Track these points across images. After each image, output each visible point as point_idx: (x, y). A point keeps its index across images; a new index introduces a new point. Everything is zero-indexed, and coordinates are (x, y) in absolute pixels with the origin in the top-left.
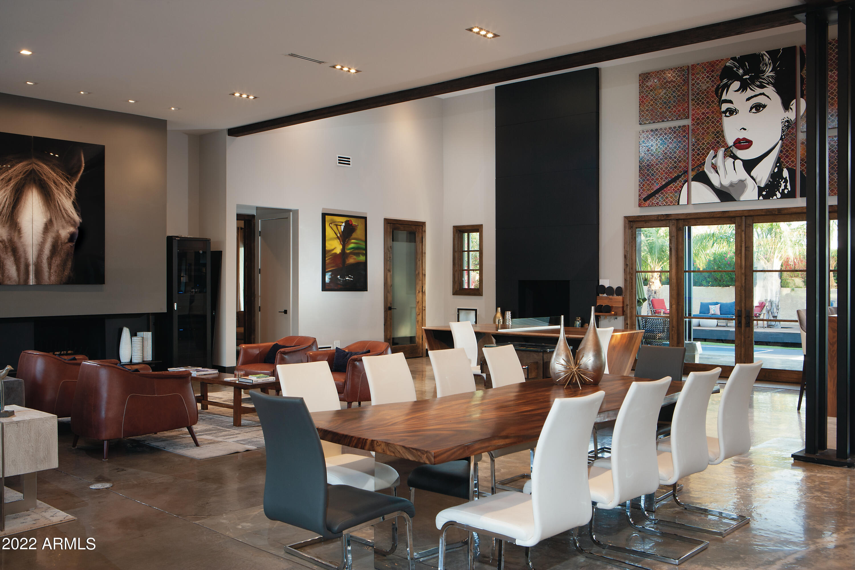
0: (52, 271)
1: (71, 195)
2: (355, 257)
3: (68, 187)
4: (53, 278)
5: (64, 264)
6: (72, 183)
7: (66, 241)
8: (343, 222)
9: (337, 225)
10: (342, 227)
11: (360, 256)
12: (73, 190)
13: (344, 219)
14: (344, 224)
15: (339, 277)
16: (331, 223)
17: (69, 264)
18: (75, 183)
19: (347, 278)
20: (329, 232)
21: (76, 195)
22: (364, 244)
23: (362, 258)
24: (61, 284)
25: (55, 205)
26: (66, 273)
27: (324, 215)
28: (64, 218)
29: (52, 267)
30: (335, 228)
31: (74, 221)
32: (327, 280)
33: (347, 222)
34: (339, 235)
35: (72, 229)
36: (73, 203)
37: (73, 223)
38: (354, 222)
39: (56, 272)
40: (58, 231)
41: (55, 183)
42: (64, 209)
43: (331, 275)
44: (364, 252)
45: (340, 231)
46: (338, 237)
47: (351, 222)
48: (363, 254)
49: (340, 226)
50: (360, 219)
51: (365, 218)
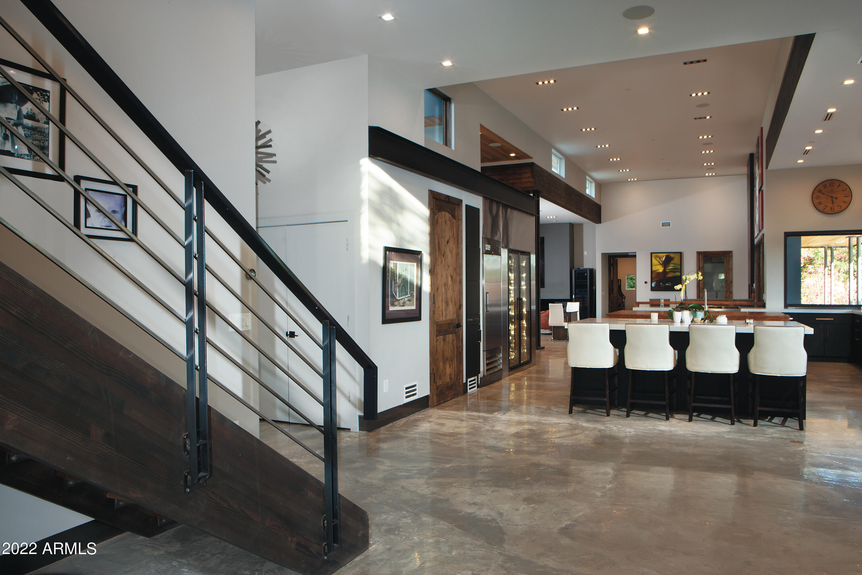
2: (673, 273)
9: (660, 258)
10: (664, 259)
11: (676, 273)
13: (666, 254)
14: (665, 257)
15: (661, 284)
16: (656, 257)
19: (667, 284)
20: (655, 262)
22: (680, 266)
23: (678, 274)
27: (651, 253)
30: (658, 259)
32: (653, 285)
33: (666, 256)
34: (661, 263)
38: (672, 255)
43: (656, 283)
44: (680, 270)
45: (662, 260)
46: (661, 264)
47: (670, 256)
48: (678, 272)
49: (662, 258)
50: (676, 254)
51: (681, 253)
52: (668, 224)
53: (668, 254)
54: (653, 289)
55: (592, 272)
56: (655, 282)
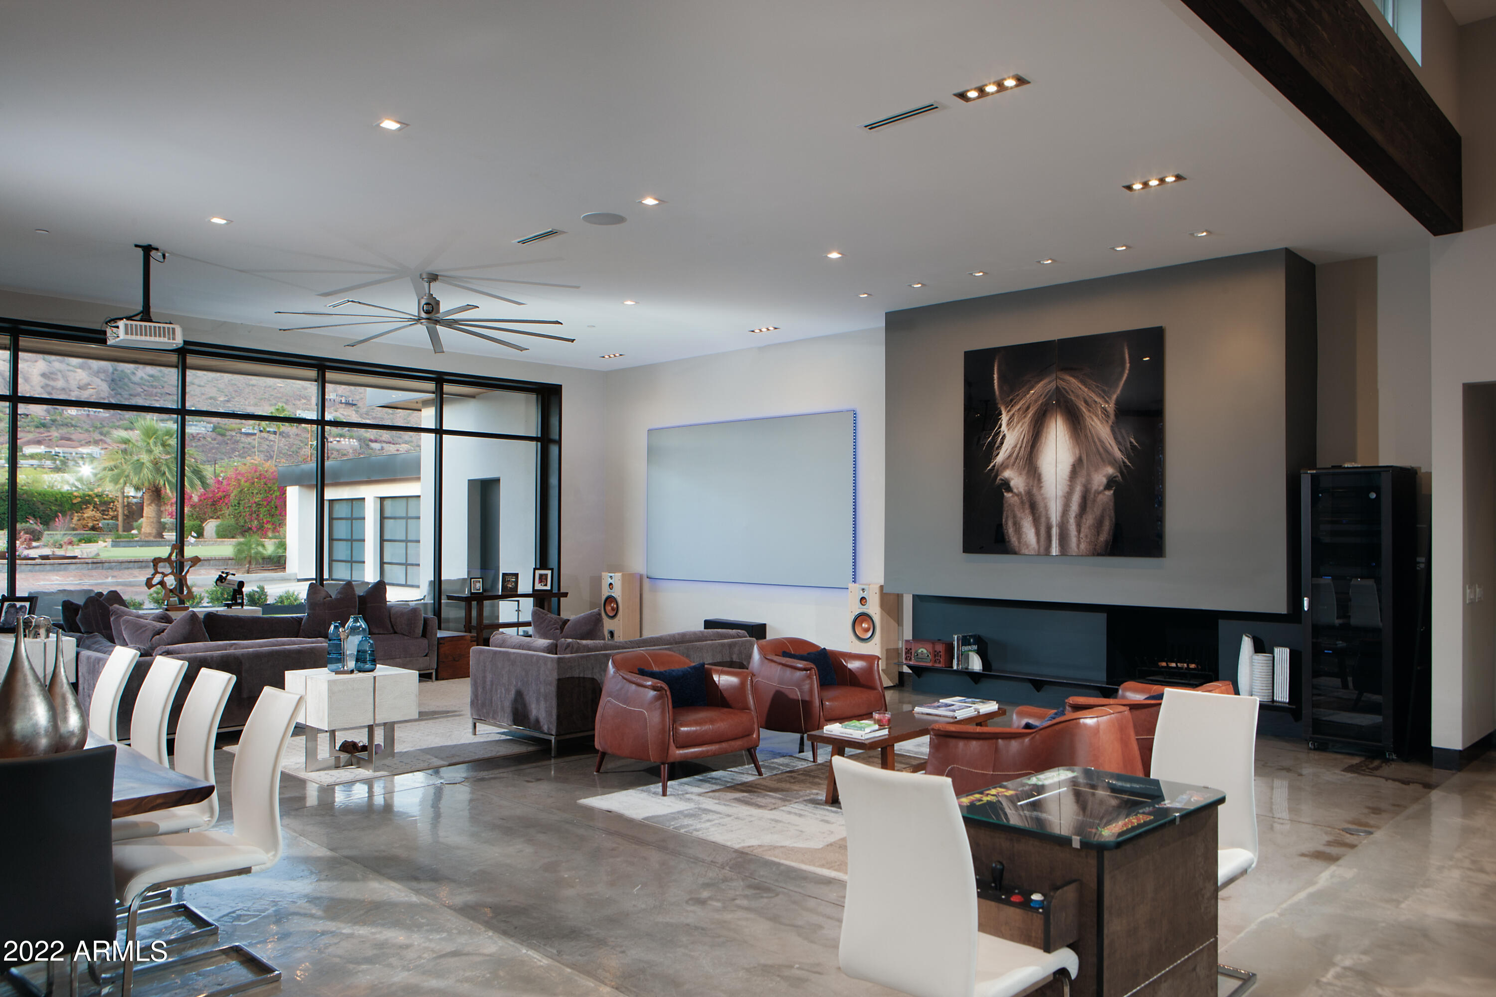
0: (1082, 535)
1: (1108, 417)
3: (1105, 405)
4: (1083, 546)
5: (1097, 527)
6: (1110, 398)
7: (1101, 488)
12: (1111, 409)
17: (1107, 525)
18: (1114, 397)
21: (1116, 416)
24: (1093, 555)
25: (1086, 436)
26: (1103, 537)
28: (1099, 452)
29: (1082, 530)
31: (1114, 457)
35: (1110, 471)
39: (1086, 536)
40: (1090, 475)
41: (1086, 402)
42: (1100, 440)
55: (1411, 484)
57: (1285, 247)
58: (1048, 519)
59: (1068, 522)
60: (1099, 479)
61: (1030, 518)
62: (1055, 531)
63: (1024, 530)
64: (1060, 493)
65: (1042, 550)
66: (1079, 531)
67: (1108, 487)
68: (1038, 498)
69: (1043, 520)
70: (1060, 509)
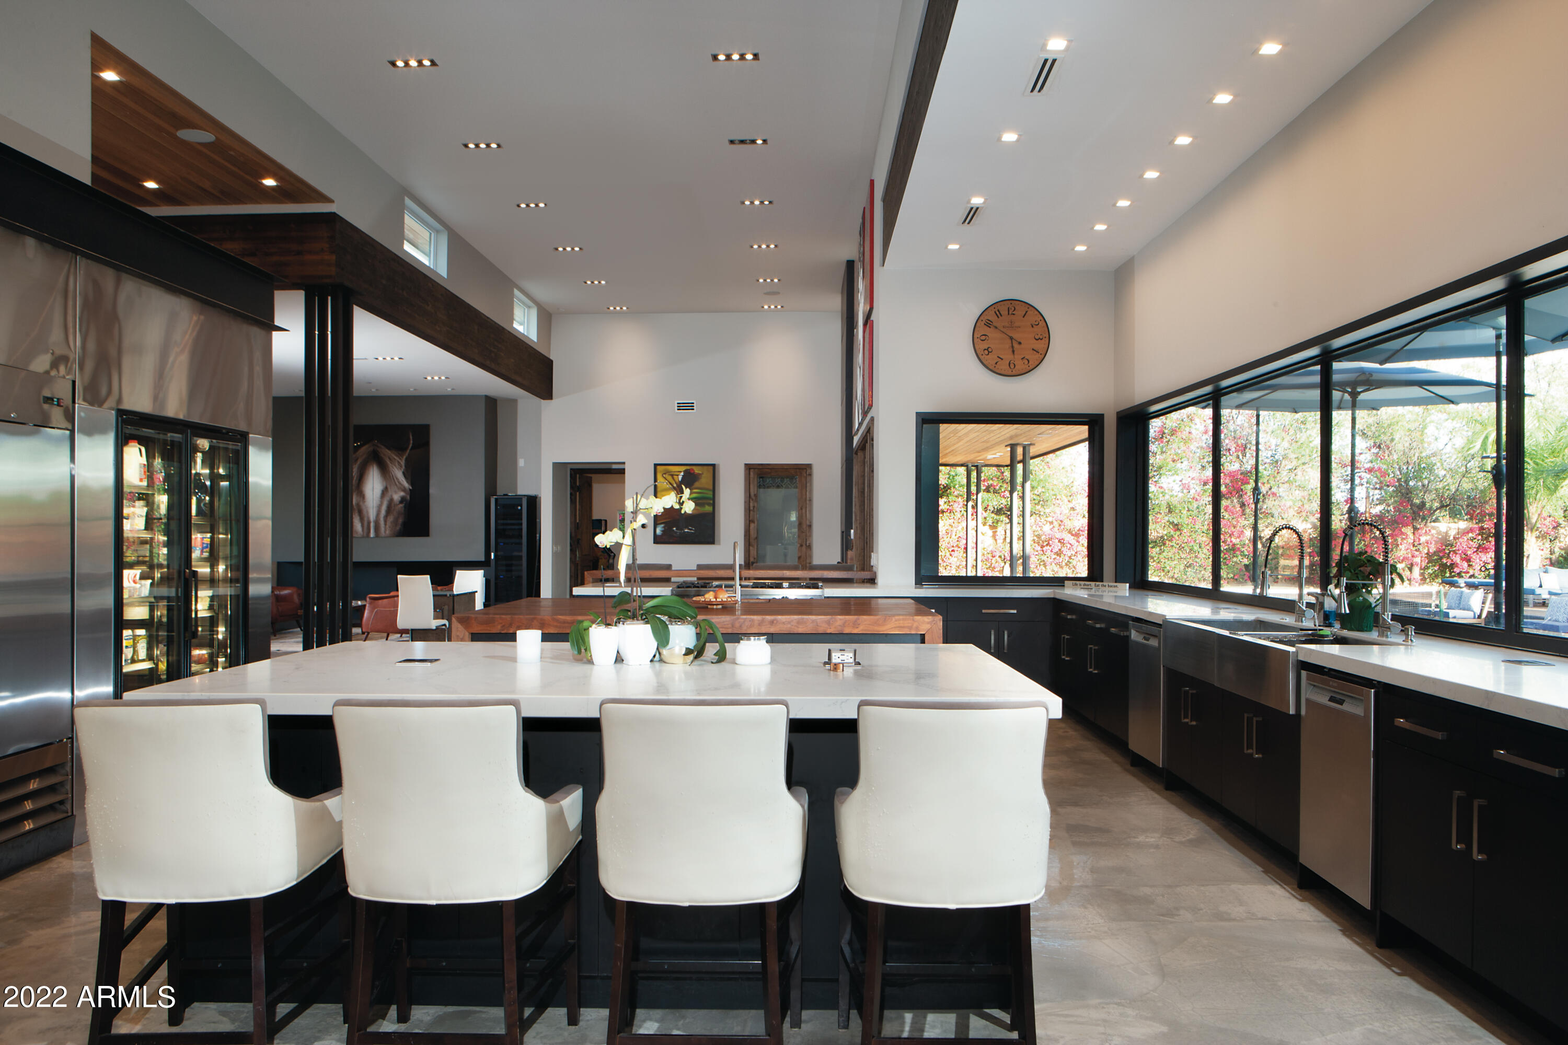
0: (387, 527)
1: (401, 467)
2: (698, 507)
3: (400, 461)
4: (388, 532)
5: (395, 522)
6: (403, 457)
7: (397, 502)
8: (681, 472)
9: (672, 475)
10: (680, 478)
11: (704, 507)
12: (403, 463)
13: (684, 468)
14: (682, 474)
15: (675, 529)
16: (665, 474)
17: (400, 521)
18: (405, 457)
19: (686, 530)
20: (662, 483)
21: (405, 466)
22: (711, 493)
23: (708, 509)
24: (393, 537)
25: (389, 477)
26: (398, 528)
27: (656, 465)
28: (396, 485)
29: (387, 524)
30: (670, 478)
31: (404, 487)
32: (659, 531)
33: (685, 472)
34: (675, 485)
35: (402, 494)
36: (404, 473)
37: (404, 490)
38: (697, 470)
39: (389, 527)
40: (392, 496)
41: (390, 459)
42: (397, 478)
43: (664, 527)
44: (712, 502)
45: (677, 481)
46: (674, 488)
47: (692, 472)
48: (709, 504)
49: (678, 475)
50: (705, 467)
51: (714, 465)
52: (688, 406)
53: (688, 468)
54: (657, 540)
55: (533, 502)
56: (663, 525)
57: (484, 394)
58: (368, 518)
59: (379, 519)
60: (397, 497)
61: (358, 518)
62: (372, 525)
63: (354, 524)
64: (375, 505)
65: (365, 535)
66: (385, 524)
67: (401, 502)
68: (363, 508)
69: (366, 519)
70: (375, 514)
